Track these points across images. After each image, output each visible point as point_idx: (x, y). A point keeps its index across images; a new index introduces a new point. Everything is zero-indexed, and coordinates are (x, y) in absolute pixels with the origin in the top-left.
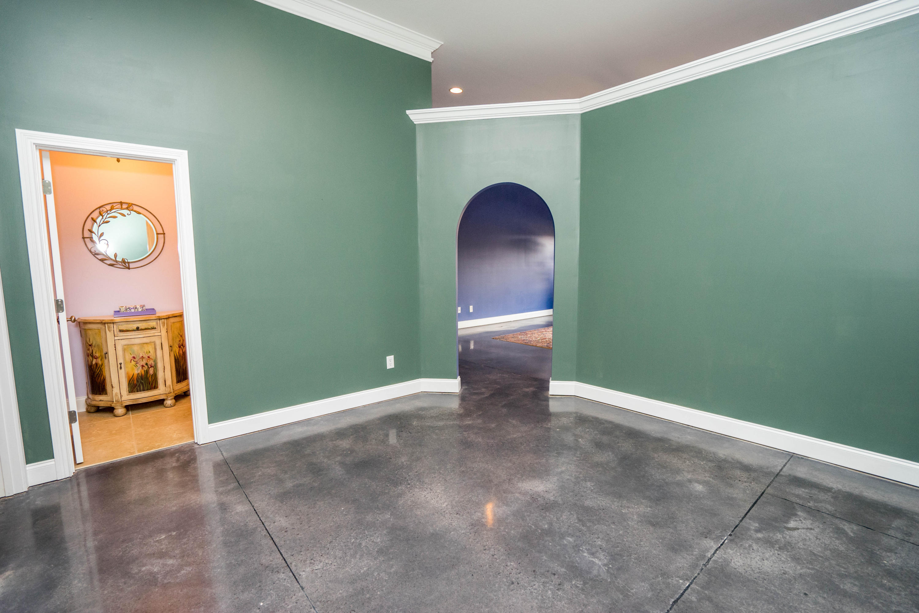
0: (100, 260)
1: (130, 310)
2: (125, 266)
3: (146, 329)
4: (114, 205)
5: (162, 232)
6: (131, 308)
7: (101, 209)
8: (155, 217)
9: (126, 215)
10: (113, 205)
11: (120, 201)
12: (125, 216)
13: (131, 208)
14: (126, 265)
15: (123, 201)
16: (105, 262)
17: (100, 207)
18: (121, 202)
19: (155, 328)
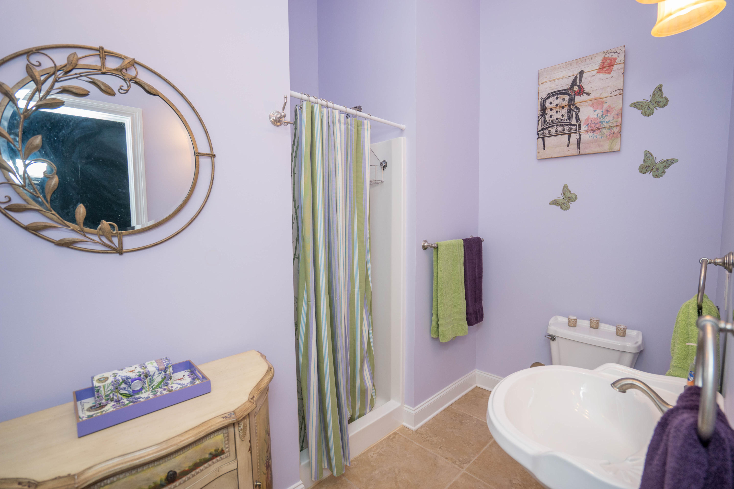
0: (26, 228)
1: (130, 386)
2: (109, 247)
3: (196, 466)
4: (80, 55)
5: (208, 152)
6: (133, 380)
7: (34, 59)
8: (193, 108)
9: (116, 90)
10: (75, 54)
11: (97, 46)
12: (112, 94)
13: (132, 73)
14: (111, 241)
15: (107, 48)
16: (46, 233)
17: (28, 53)
18: (101, 49)
19: (222, 452)
